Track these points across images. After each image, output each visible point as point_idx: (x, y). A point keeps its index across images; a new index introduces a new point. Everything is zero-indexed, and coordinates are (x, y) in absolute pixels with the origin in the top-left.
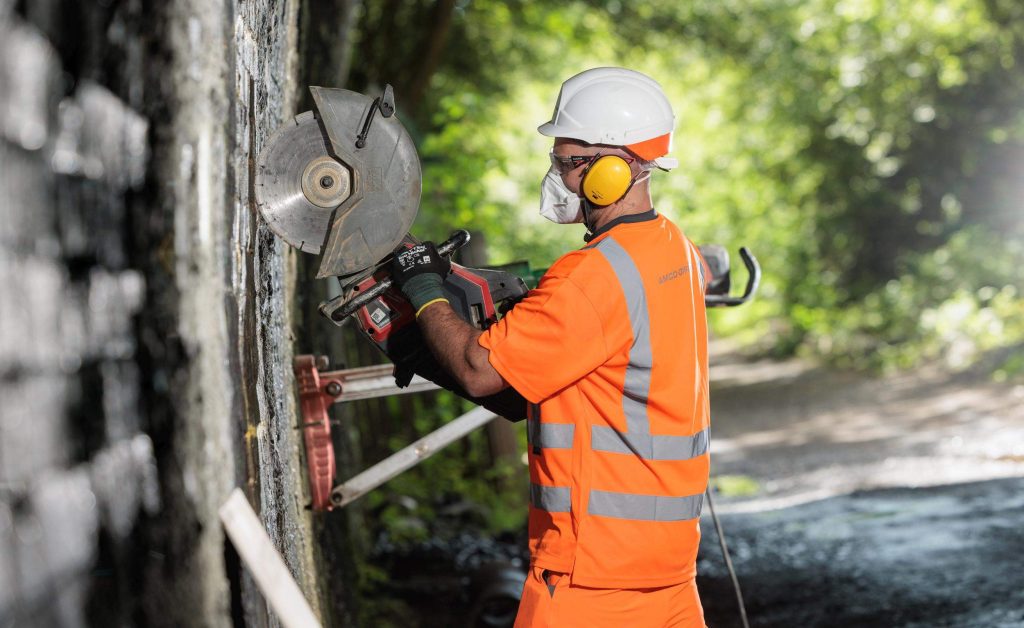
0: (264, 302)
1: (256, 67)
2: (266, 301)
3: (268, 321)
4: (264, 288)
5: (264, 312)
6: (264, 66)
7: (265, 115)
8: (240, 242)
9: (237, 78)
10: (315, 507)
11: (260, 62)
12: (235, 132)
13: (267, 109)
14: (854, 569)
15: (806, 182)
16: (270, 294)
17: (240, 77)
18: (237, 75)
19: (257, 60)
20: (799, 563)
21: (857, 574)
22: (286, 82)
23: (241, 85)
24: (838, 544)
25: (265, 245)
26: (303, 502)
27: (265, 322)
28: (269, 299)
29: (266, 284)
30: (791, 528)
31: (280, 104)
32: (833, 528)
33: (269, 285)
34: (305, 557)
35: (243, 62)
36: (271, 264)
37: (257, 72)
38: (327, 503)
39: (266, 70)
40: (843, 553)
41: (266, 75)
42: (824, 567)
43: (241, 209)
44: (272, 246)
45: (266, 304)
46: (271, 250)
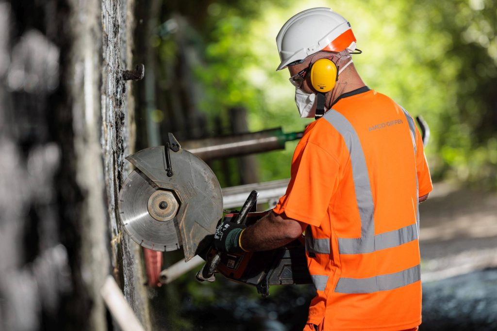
0: (119, 157)
1: (112, 9)
2: (121, 156)
3: (122, 169)
4: (119, 148)
5: (119, 163)
6: (116, 8)
7: (117, 39)
8: (106, 120)
9: (102, 18)
10: (150, 285)
11: (114, 5)
12: (103, 52)
13: (119, 35)
14: (487, 317)
15: (450, 69)
16: (123, 151)
17: (104, 17)
18: (102, 15)
19: (112, 5)
20: (453, 314)
21: (490, 321)
22: (127, 16)
23: (105, 21)
24: (477, 302)
25: (119, 121)
26: (142, 281)
27: (120, 169)
28: (122, 154)
29: (120, 145)
30: (446, 292)
31: (125, 31)
32: (473, 291)
33: (122, 146)
34: (144, 316)
35: (105, 7)
36: (122, 133)
37: (112, 12)
38: (157, 281)
39: (118, 10)
40: (481, 307)
41: (118, 14)
42: (468, 316)
43: (106, 99)
44: (123, 121)
45: (120, 158)
46: (123, 124)
